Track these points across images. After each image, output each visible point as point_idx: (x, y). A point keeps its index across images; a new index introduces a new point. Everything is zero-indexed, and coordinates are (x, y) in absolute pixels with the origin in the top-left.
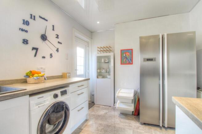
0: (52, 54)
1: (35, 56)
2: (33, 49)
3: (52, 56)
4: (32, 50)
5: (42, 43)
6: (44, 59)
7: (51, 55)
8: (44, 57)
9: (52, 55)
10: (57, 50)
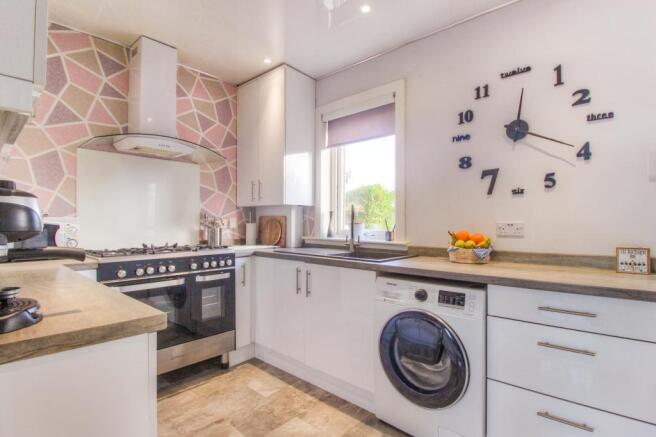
0: (553, 174)
1: (490, 192)
2: (485, 174)
3: (554, 182)
4: (482, 177)
5: (513, 148)
6: (518, 198)
7: (550, 179)
8: (518, 192)
9: (555, 177)
10: (585, 153)
